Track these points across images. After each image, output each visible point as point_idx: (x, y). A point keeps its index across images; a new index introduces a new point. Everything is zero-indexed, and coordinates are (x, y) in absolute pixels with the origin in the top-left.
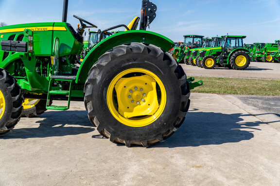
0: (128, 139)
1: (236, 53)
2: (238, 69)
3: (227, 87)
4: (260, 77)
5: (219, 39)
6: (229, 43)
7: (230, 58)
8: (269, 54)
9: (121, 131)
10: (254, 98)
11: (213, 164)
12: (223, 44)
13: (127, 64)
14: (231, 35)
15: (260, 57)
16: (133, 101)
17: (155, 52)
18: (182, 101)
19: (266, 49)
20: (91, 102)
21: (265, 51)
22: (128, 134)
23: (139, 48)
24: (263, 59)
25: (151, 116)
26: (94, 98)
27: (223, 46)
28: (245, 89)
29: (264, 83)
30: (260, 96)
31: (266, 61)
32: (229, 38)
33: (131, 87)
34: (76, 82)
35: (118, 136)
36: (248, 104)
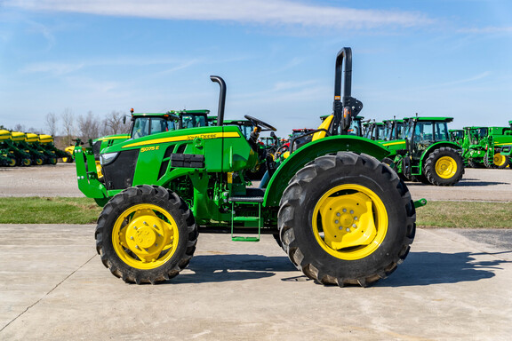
0: (341, 276)
1: (436, 151)
2: (441, 185)
3: (434, 217)
4: (488, 198)
5: (399, 123)
6: (418, 133)
7: (424, 162)
8: (498, 150)
9: (333, 266)
10: (485, 232)
11: (454, 298)
12: (407, 134)
13: (338, 179)
14: (422, 116)
15: (479, 158)
16: (340, 228)
17: (372, 163)
18: (408, 224)
19: (490, 140)
20: (292, 229)
21: (490, 144)
22: (341, 269)
23: (350, 159)
24: (486, 161)
25: (366, 246)
26: (296, 223)
27: (409, 139)
28: (467, 218)
29: (499, 209)
30: (494, 230)
31: (494, 166)
32: (420, 122)
33: (338, 209)
34: (264, 205)
35: (328, 272)
36: (479, 241)
